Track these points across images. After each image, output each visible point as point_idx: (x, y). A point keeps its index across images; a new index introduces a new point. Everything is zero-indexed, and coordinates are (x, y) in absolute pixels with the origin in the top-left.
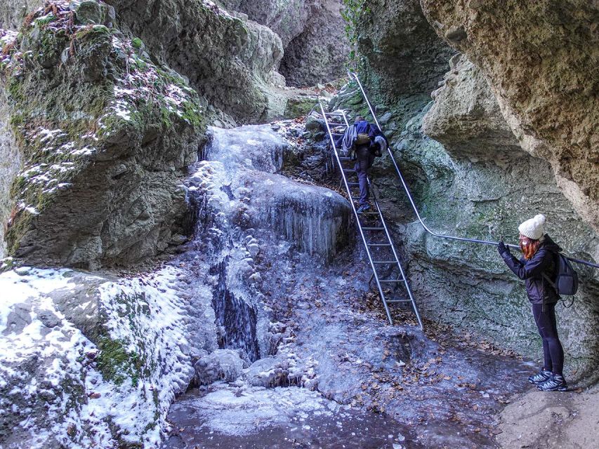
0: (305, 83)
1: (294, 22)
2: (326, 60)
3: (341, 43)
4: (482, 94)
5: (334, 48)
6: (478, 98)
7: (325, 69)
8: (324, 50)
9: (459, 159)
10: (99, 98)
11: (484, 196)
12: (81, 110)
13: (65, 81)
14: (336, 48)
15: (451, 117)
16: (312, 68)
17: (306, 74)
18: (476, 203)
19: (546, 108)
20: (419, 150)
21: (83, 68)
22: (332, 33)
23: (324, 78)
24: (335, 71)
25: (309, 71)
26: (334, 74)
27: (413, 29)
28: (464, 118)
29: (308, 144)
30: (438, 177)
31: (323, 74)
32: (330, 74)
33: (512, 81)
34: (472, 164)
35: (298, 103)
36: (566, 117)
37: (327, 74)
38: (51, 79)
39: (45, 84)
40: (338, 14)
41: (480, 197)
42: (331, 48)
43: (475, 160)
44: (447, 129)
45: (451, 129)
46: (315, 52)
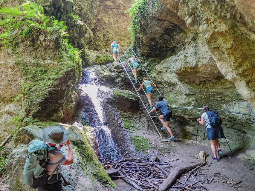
0: (94, 48)
1: (91, 24)
2: (102, 39)
3: (108, 34)
4: (198, 61)
5: (105, 35)
6: (197, 62)
7: (102, 43)
8: (102, 36)
9: (181, 81)
10: (58, 55)
11: (190, 93)
12: (50, 59)
13: (41, 48)
14: (106, 35)
15: (186, 67)
16: (97, 42)
17: (94, 45)
18: (187, 95)
19: (246, 69)
20: (161, 77)
21: (51, 43)
22: (105, 29)
23: (102, 46)
24: (106, 44)
25: (96, 44)
26: (105, 45)
27: (160, 35)
28: (191, 68)
29: (116, 74)
30: (169, 87)
31: (101, 45)
32: (104, 45)
33: (237, 62)
34: (186, 82)
35: (100, 57)
36: (252, 72)
37: (103, 45)
38: (34, 46)
39: (31, 49)
40: (107, 22)
41: (189, 93)
42: (104, 35)
43: (187, 81)
44: (184, 71)
45: (185, 71)
46: (98, 36)
